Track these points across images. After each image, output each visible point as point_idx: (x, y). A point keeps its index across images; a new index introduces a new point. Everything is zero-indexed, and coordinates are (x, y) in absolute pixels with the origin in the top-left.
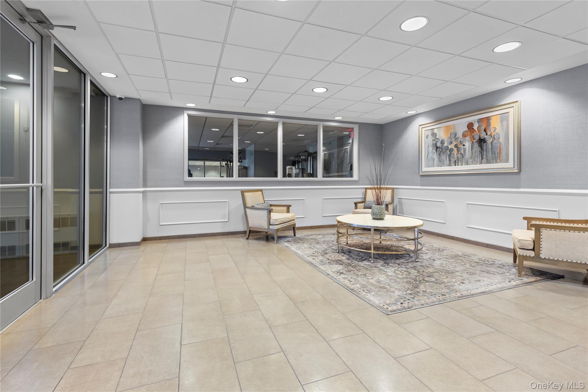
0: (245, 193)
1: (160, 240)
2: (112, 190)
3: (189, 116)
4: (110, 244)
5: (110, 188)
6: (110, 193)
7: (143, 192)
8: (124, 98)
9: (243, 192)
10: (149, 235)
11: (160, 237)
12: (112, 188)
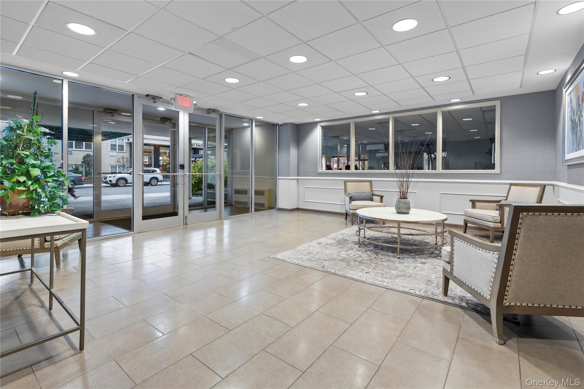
0: (347, 183)
1: (305, 211)
2: (279, 177)
3: (323, 127)
4: (278, 208)
5: (278, 176)
6: (278, 179)
7: (297, 179)
8: (282, 124)
9: (345, 182)
10: (300, 207)
11: (305, 209)
12: (280, 176)
